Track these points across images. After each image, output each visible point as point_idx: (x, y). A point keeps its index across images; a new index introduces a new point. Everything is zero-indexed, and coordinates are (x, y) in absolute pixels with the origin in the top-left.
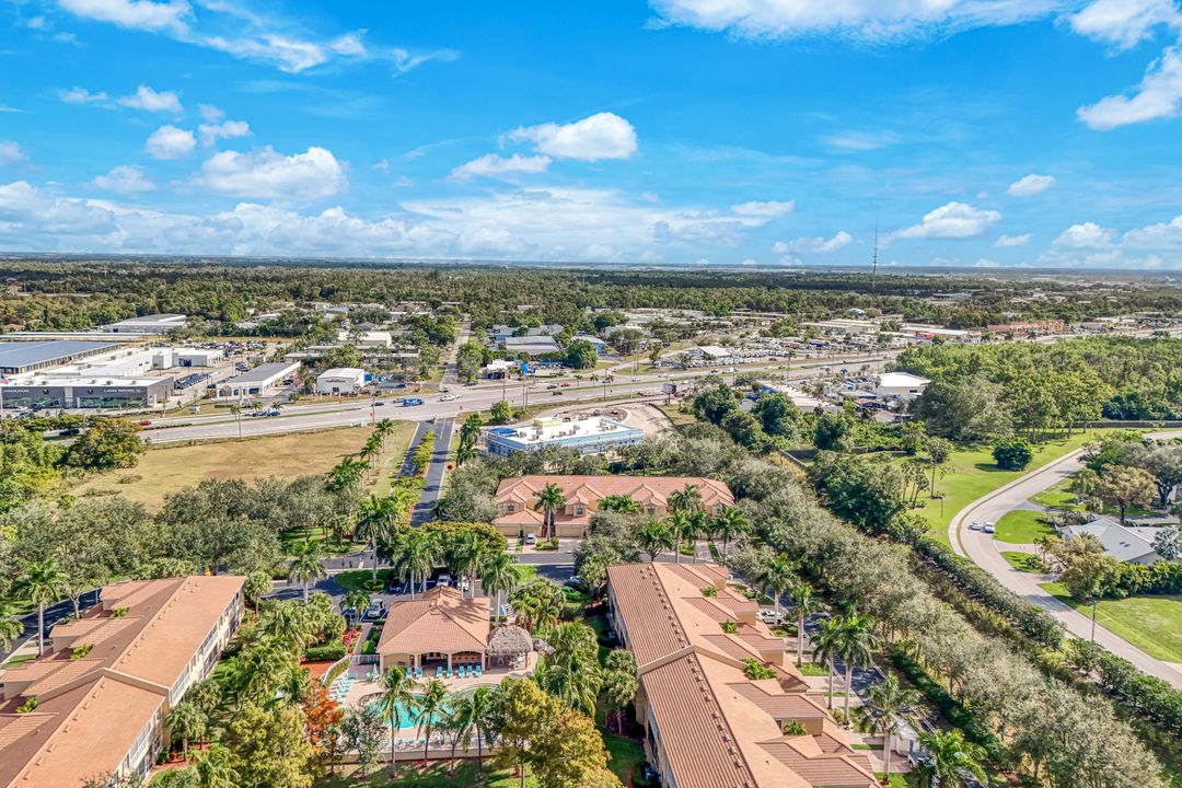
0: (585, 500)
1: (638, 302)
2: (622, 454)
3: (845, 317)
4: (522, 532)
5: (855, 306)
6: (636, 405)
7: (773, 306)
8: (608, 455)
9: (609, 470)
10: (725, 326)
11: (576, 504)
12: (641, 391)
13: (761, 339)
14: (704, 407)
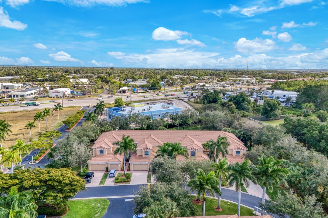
0: (150, 146)
1: (175, 74)
2: (172, 119)
3: (242, 77)
4: (107, 168)
5: (244, 75)
6: (177, 101)
7: (218, 75)
8: (165, 119)
9: (166, 127)
10: (205, 79)
11: (145, 149)
12: (179, 96)
13: (218, 82)
14: (207, 100)
